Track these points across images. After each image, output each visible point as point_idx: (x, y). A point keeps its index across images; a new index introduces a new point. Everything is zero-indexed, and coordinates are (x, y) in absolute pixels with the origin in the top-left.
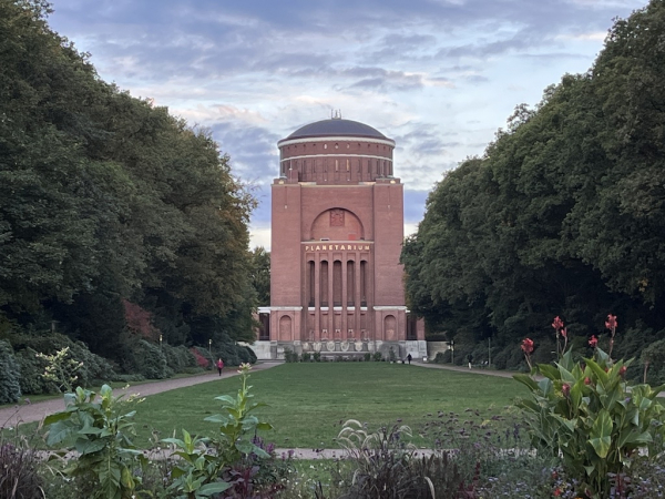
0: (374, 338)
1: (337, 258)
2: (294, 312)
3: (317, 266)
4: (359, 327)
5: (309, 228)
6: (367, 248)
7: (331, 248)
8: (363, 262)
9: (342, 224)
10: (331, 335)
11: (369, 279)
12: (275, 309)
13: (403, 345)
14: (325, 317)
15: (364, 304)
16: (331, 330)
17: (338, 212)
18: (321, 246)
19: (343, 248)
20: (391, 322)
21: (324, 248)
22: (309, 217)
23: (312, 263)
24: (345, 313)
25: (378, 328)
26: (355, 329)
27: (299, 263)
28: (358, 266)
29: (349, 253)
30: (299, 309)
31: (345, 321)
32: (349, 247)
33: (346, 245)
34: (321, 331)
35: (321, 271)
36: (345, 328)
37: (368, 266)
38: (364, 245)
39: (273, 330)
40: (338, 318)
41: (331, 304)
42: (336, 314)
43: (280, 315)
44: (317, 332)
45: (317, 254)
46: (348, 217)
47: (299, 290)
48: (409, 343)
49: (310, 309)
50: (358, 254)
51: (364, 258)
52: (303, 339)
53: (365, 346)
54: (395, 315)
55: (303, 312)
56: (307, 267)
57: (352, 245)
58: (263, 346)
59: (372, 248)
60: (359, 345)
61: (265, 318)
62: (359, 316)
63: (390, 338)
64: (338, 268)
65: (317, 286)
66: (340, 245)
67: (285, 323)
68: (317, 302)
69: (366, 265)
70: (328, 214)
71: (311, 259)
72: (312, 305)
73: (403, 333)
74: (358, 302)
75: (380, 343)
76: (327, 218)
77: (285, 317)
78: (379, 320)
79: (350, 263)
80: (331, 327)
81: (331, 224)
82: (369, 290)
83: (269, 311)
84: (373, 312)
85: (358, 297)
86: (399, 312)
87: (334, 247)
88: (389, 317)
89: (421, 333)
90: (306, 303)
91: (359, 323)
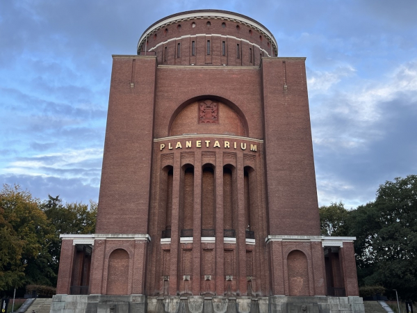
0: (270, 292)
1: (207, 160)
2: (134, 244)
3: (177, 173)
4: (243, 271)
5: (167, 121)
6: (254, 148)
7: (198, 144)
8: (247, 170)
9: (216, 120)
10: (196, 285)
11: (258, 195)
12: (101, 237)
13: (323, 304)
14: (188, 255)
15: (251, 235)
16: (196, 277)
17: (209, 103)
18: (183, 141)
19: (217, 144)
20: (298, 264)
21: (189, 144)
22: (168, 107)
23: (169, 170)
25: (278, 274)
26: (237, 275)
27: (147, 166)
28: (240, 174)
29: (227, 153)
30: (141, 237)
31: (220, 260)
32: (227, 144)
33: (222, 141)
34: (179, 277)
35: (183, 183)
36: (220, 271)
37: (257, 176)
38: (249, 144)
39: (97, 273)
41: (197, 232)
42: (205, 249)
43: (109, 249)
44: (173, 279)
45: (177, 155)
46: (223, 112)
47: (145, 208)
48: (332, 301)
49: (165, 241)
50: (240, 155)
51: (249, 163)
52: (147, 292)
53: (255, 305)
54: (306, 251)
55: (151, 246)
56: (160, 175)
57: (232, 141)
58: (74, 304)
59: (263, 151)
60: (244, 303)
61: (83, 253)
62: (243, 253)
63: (296, 292)
64: (208, 179)
65: (175, 201)
66: (212, 140)
67: (119, 263)
68: (175, 229)
69: (253, 175)
71: (167, 162)
72: (166, 234)
73: (321, 282)
74: (242, 230)
75: (282, 300)
76: (193, 112)
77: (119, 252)
78: (278, 257)
79: (228, 170)
80: (197, 270)
81: (200, 120)
82: (259, 211)
83: (91, 242)
84: (266, 246)
85: (242, 219)
86: (312, 245)
87: (203, 143)
88: (295, 254)
89: (351, 283)
90: (156, 230)
91: (243, 265)
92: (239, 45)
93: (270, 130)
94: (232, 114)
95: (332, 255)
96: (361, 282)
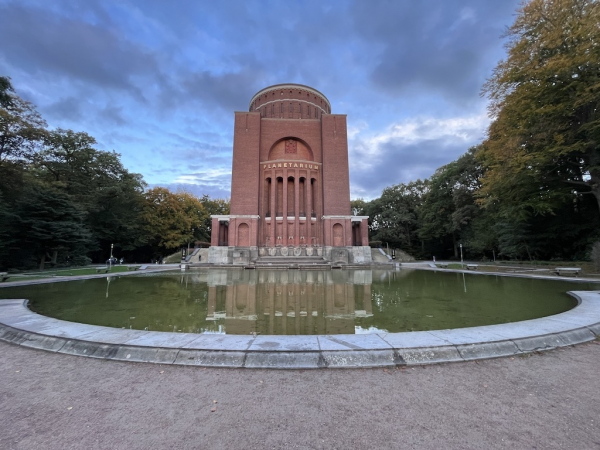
0: (324, 243)
1: (291, 174)
2: (251, 220)
3: (274, 182)
4: (309, 234)
5: (267, 152)
6: (316, 168)
7: (285, 165)
8: (313, 180)
9: (295, 151)
10: (285, 241)
11: (318, 194)
12: (234, 217)
13: (350, 250)
14: (280, 226)
15: (314, 215)
16: (285, 237)
17: (291, 141)
18: (277, 164)
19: (296, 165)
20: (338, 230)
21: (280, 165)
22: (268, 143)
23: (269, 180)
24: (297, 223)
25: (327, 235)
26: (306, 236)
27: (257, 178)
28: (308, 182)
29: (301, 171)
30: (256, 217)
31: (297, 229)
32: (301, 165)
33: (298, 164)
34: (276, 238)
35: (277, 187)
36: (297, 234)
37: (318, 184)
38: (314, 165)
39: (232, 235)
40: (291, 227)
41: (285, 214)
42: (289, 223)
43: (238, 223)
44: (272, 239)
45: (273, 171)
46: (299, 146)
47: (257, 201)
48: (355, 248)
49: (268, 219)
50: (309, 172)
51: (314, 176)
52: (259, 244)
53: (315, 251)
54: (343, 223)
55: (260, 221)
56: (264, 183)
57: (304, 164)
58: (221, 251)
59: (321, 169)
60: (310, 250)
61: (224, 225)
62: (309, 225)
63: (337, 244)
64: (291, 186)
65: (273, 198)
66: (293, 163)
67: (243, 230)
68: (273, 212)
69: (315, 183)
70: (283, 144)
71: (268, 176)
72: (268, 215)
73: (350, 239)
74: (309, 213)
75: (329, 248)
76: (282, 146)
77: (243, 225)
78: (328, 228)
79: (302, 180)
80: (285, 234)
81: (286, 151)
82: (319, 203)
83: (228, 219)
84: (322, 221)
85: (309, 208)
86: (346, 221)
87: (288, 165)
88: (337, 225)
89: (365, 240)
90: (263, 213)
91: (310, 231)
92: (309, 106)
93: (325, 158)
94: (304, 148)
95: (356, 226)
96: (370, 239)
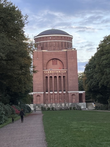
0: (68, 102)
1: (55, 75)
2: (41, 94)
3: (49, 78)
4: (63, 98)
6: (65, 72)
7: (53, 72)
9: (57, 64)
10: (54, 101)
11: (66, 82)
12: (35, 93)
13: (78, 104)
14: (52, 95)
15: (64, 91)
16: (54, 100)
17: (55, 60)
18: (50, 71)
19: (57, 72)
20: (74, 97)
21: (51, 72)
22: (45, 62)
24: (58, 94)
25: (70, 99)
26: (62, 99)
28: (62, 78)
29: (59, 74)
30: (43, 93)
31: (58, 97)
35: (50, 80)
36: (58, 99)
37: (66, 78)
40: (56, 96)
41: (53, 91)
42: (55, 94)
43: (36, 95)
44: (49, 101)
45: (48, 74)
46: (58, 62)
47: (43, 87)
48: (80, 104)
49: (47, 93)
50: (62, 74)
51: (64, 75)
52: (44, 103)
53: (65, 105)
54: (75, 94)
56: (45, 78)
57: (60, 71)
58: (31, 106)
59: (67, 72)
60: (63, 104)
62: (63, 95)
63: (73, 102)
64: (55, 79)
65: (49, 85)
66: (56, 71)
67: (38, 98)
68: (49, 90)
69: (65, 78)
70: (52, 61)
71: (46, 76)
72: (47, 91)
73: (78, 100)
75: (70, 104)
77: (38, 96)
78: (70, 95)
79: (60, 77)
80: (54, 99)
81: (53, 64)
82: (66, 86)
83: (32, 94)
84: (67, 93)
85: (63, 88)
86: (77, 93)
88: (73, 95)
89: (84, 100)
90: (45, 91)
91: (63, 97)
93: (69, 68)
94: (60, 62)
95: (81, 95)
96: (86, 99)
